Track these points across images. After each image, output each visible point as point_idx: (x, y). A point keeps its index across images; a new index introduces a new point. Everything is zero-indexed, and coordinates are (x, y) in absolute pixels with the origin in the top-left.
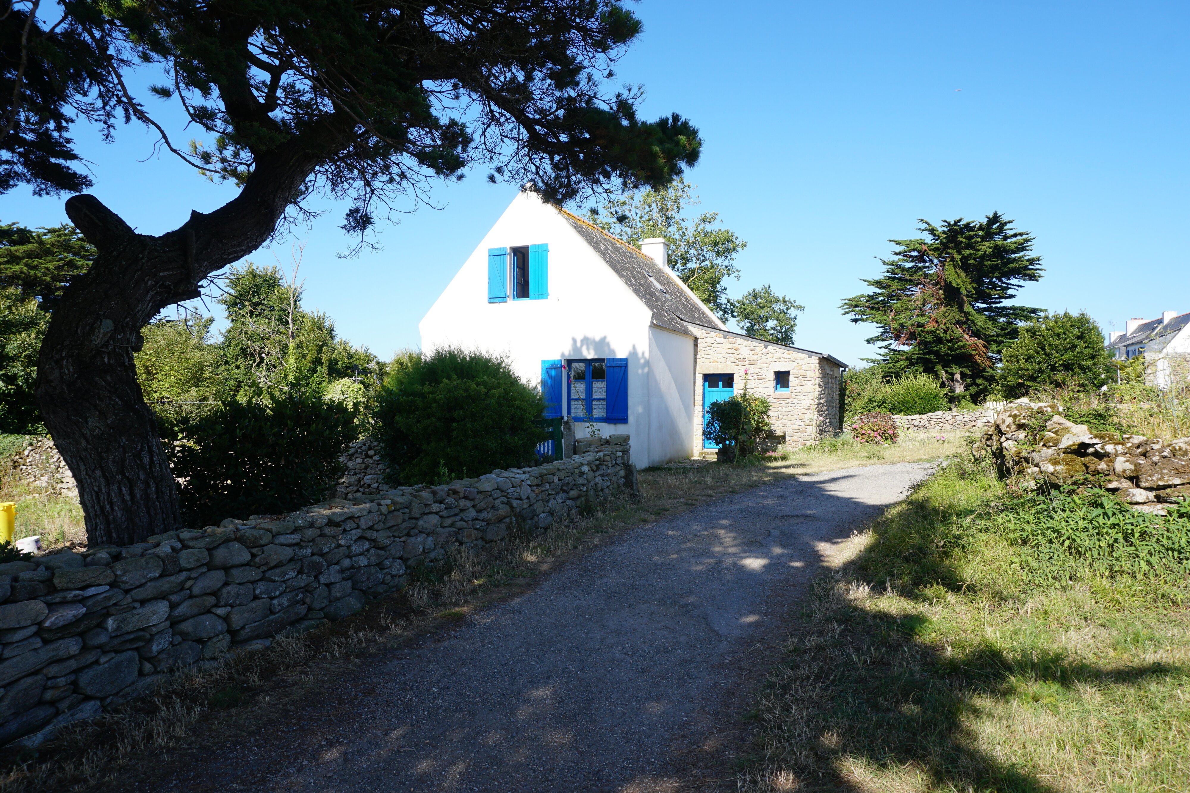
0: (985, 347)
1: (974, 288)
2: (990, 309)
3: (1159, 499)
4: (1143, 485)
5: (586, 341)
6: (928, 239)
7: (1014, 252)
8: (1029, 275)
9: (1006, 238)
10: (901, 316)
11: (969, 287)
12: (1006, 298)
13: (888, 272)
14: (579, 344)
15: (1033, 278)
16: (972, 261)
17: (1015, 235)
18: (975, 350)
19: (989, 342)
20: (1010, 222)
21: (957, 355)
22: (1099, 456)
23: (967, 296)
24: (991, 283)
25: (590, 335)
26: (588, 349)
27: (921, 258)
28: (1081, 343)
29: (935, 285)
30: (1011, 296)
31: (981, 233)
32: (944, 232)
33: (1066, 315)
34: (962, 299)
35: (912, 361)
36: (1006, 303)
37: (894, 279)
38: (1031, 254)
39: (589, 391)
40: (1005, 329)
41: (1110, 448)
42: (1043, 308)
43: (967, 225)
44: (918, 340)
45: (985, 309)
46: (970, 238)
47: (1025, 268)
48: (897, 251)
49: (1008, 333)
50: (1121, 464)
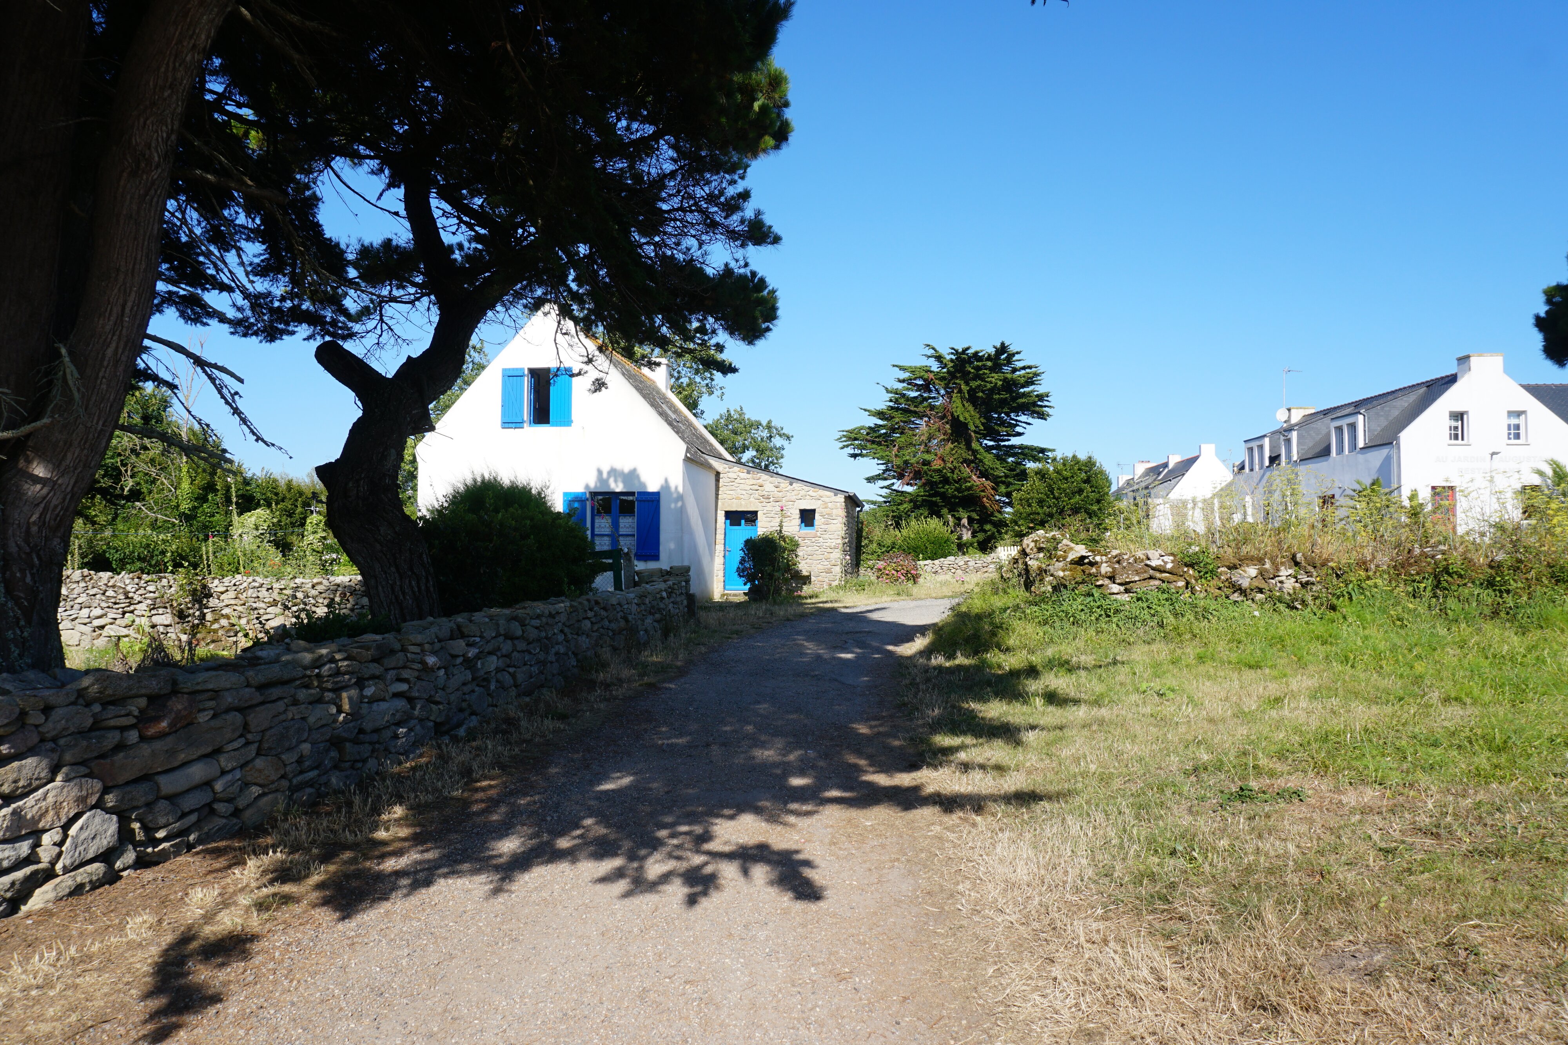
0: (993, 488)
1: (983, 424)
2: (998, 447)
3: (1127, 591)
4: (1118, 581)
5: (613, 472)
6: (935, 366)
7: (1023, 387)
8: (1038, 413)
9: (1014, 370)
10: (906, 452)
11: (978, 422)
12: (1014, 436)
13: (891, 401)
14: (605, 475)
15: (1042, 416)
16: (981, 394)
17: (1024, 368)
18: (983, 491)
19: (997, 484)
20: (1018, 353)
21: (964, 496)
22: (1092, 564)
23: (975, 432)
24: (999, 418)
25: (618, 466)
26: (616, 481)
27: (926, 387)
28: (1087, 487)
29: (942, 418)
30: (1019, 434)
31: (989, 364)
32: (952, 361)
33: (1074, 457)
34: (970, 436)
35: (916, 504)
36: (1015, 441)
37: (897, 409)
38: (1040, 389)
39: (615, 525)
40: (1014, 470)
41: (1098, 558)
42: (1051, 447)
43: (976, 353)
44: (923, 480)
45: (992, 447)
46: (978, 368)
47: (1034, 404)
48: (901, 378)
49: (1017, 475)
50: (1105, 569)
